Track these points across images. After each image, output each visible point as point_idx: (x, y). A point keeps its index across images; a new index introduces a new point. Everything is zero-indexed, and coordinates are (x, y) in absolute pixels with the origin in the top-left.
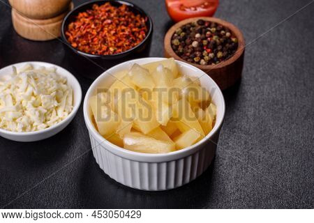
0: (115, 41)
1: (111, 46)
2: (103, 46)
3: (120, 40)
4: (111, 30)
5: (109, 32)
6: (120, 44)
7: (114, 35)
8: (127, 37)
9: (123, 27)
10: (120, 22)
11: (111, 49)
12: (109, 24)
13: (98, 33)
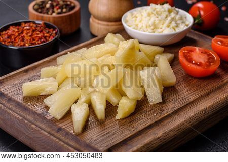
0: (30, 39)
1: (27, 43)
2: (21, 42)
3: (34, 40)
4: (28, 33)
5: (27, 34)
6: (34, 42)
7: (30, 36)
8: (40, 39)
9: (38, 33)
10: (36, 29)
11: (27, 45)
12: (28, 30)
13: (19, 35)
